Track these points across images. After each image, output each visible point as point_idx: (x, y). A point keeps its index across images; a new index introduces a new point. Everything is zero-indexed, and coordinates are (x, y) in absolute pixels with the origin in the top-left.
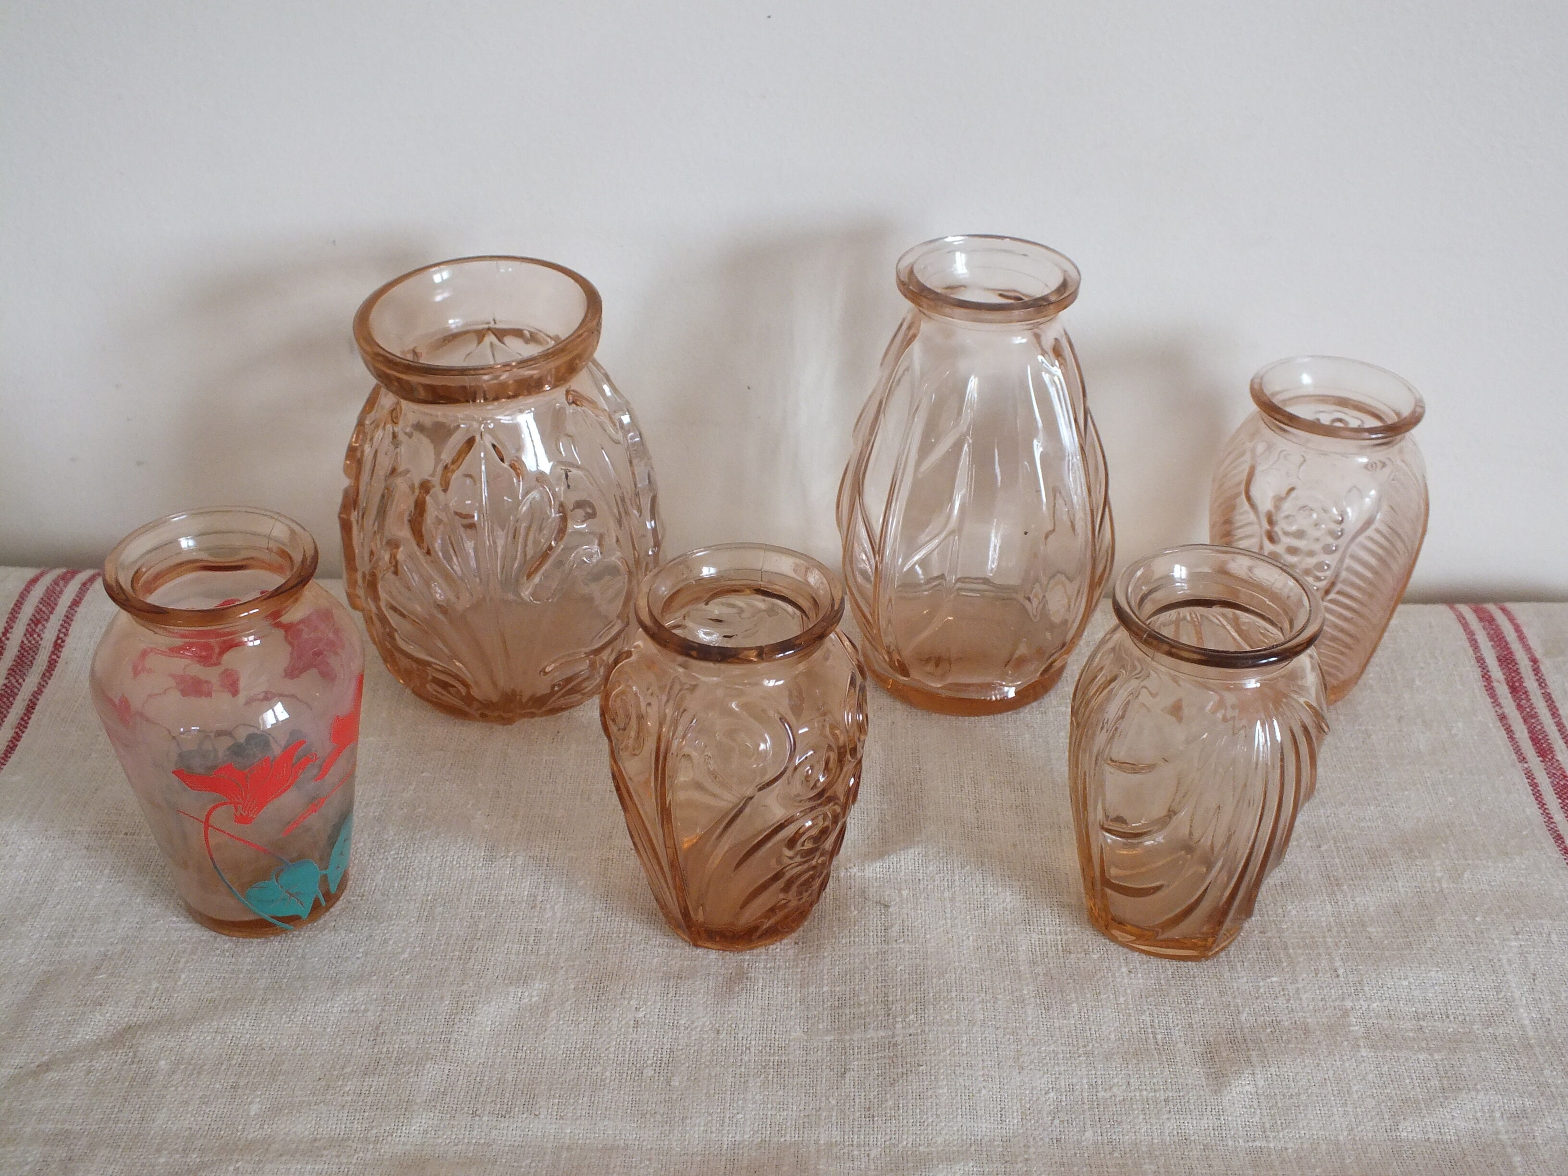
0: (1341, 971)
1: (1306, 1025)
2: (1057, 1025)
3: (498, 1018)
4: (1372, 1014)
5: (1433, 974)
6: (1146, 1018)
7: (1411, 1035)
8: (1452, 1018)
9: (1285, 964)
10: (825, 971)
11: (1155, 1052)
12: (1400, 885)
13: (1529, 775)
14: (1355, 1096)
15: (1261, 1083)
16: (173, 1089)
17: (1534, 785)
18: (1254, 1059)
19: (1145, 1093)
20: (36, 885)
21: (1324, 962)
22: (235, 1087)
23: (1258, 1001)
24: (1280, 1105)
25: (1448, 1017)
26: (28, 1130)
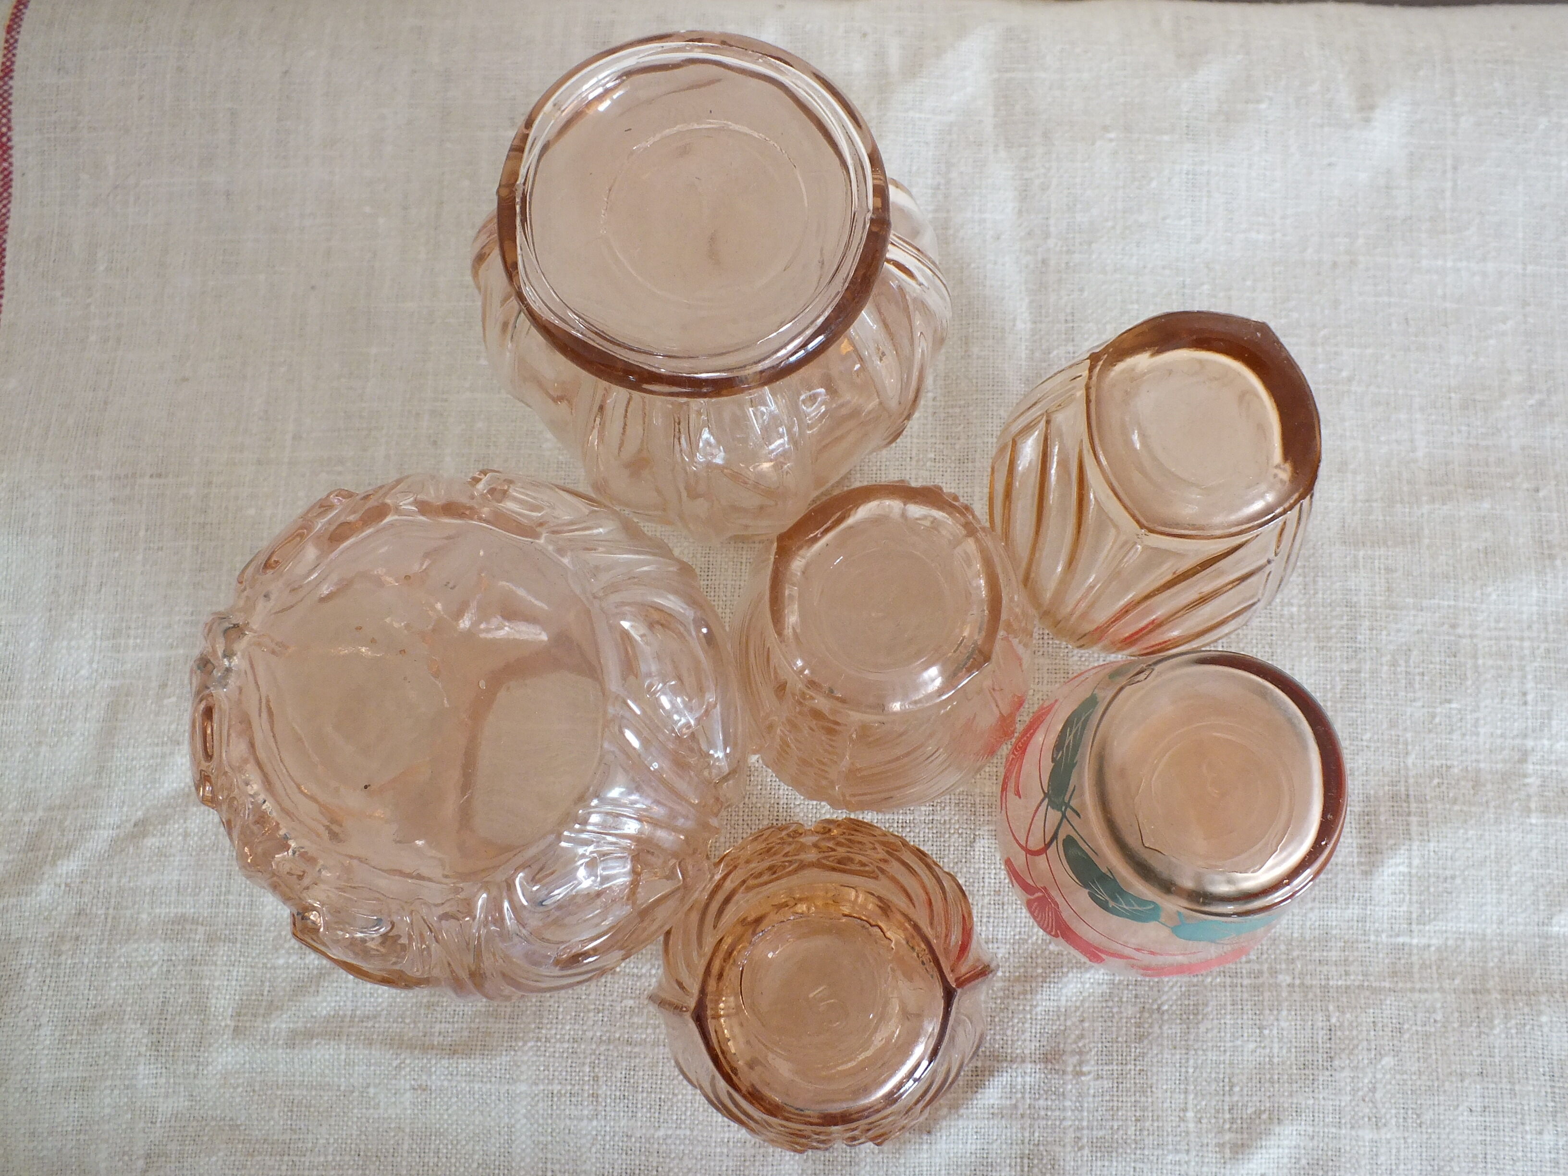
1: (1478, 773)
4: (1553, 758)
9: (1470, 682)
14: (1513, 879)
18: (1414, 829)
21: (1515, 682)
23: (1431, 736)
24: (1432, 890)
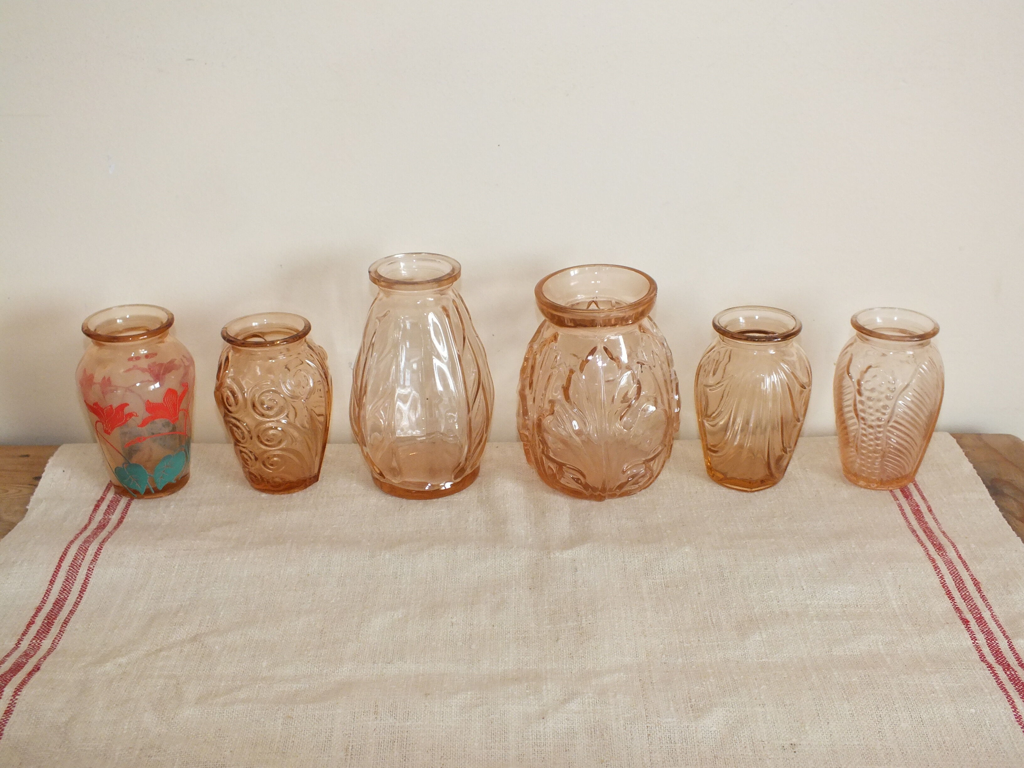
0: (805, 587)
1: (787, 612)
2: (662, 619)
3: (382, 625)
4: (820, 606)
5: (850, 587)
6: (707, 613)
7: (839, 614)
8: (859, 606)
9: (777, 584)
10: (545, 600)
11: (712, 627)
12: (834, 551)
13: (900, 506)
14: (811, 640)
15: (764, 636)
16: (223, 657)
17: (902, 510)
18: (761, 626)
19: (707, 643)
20: (142, 576)
21: (796, 583)
22: (254, 656)
23: (763, 603)
24: (774, 645)
25: (857, 606)
26: (156, 674)
